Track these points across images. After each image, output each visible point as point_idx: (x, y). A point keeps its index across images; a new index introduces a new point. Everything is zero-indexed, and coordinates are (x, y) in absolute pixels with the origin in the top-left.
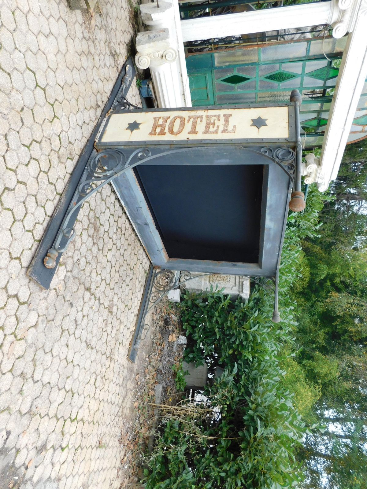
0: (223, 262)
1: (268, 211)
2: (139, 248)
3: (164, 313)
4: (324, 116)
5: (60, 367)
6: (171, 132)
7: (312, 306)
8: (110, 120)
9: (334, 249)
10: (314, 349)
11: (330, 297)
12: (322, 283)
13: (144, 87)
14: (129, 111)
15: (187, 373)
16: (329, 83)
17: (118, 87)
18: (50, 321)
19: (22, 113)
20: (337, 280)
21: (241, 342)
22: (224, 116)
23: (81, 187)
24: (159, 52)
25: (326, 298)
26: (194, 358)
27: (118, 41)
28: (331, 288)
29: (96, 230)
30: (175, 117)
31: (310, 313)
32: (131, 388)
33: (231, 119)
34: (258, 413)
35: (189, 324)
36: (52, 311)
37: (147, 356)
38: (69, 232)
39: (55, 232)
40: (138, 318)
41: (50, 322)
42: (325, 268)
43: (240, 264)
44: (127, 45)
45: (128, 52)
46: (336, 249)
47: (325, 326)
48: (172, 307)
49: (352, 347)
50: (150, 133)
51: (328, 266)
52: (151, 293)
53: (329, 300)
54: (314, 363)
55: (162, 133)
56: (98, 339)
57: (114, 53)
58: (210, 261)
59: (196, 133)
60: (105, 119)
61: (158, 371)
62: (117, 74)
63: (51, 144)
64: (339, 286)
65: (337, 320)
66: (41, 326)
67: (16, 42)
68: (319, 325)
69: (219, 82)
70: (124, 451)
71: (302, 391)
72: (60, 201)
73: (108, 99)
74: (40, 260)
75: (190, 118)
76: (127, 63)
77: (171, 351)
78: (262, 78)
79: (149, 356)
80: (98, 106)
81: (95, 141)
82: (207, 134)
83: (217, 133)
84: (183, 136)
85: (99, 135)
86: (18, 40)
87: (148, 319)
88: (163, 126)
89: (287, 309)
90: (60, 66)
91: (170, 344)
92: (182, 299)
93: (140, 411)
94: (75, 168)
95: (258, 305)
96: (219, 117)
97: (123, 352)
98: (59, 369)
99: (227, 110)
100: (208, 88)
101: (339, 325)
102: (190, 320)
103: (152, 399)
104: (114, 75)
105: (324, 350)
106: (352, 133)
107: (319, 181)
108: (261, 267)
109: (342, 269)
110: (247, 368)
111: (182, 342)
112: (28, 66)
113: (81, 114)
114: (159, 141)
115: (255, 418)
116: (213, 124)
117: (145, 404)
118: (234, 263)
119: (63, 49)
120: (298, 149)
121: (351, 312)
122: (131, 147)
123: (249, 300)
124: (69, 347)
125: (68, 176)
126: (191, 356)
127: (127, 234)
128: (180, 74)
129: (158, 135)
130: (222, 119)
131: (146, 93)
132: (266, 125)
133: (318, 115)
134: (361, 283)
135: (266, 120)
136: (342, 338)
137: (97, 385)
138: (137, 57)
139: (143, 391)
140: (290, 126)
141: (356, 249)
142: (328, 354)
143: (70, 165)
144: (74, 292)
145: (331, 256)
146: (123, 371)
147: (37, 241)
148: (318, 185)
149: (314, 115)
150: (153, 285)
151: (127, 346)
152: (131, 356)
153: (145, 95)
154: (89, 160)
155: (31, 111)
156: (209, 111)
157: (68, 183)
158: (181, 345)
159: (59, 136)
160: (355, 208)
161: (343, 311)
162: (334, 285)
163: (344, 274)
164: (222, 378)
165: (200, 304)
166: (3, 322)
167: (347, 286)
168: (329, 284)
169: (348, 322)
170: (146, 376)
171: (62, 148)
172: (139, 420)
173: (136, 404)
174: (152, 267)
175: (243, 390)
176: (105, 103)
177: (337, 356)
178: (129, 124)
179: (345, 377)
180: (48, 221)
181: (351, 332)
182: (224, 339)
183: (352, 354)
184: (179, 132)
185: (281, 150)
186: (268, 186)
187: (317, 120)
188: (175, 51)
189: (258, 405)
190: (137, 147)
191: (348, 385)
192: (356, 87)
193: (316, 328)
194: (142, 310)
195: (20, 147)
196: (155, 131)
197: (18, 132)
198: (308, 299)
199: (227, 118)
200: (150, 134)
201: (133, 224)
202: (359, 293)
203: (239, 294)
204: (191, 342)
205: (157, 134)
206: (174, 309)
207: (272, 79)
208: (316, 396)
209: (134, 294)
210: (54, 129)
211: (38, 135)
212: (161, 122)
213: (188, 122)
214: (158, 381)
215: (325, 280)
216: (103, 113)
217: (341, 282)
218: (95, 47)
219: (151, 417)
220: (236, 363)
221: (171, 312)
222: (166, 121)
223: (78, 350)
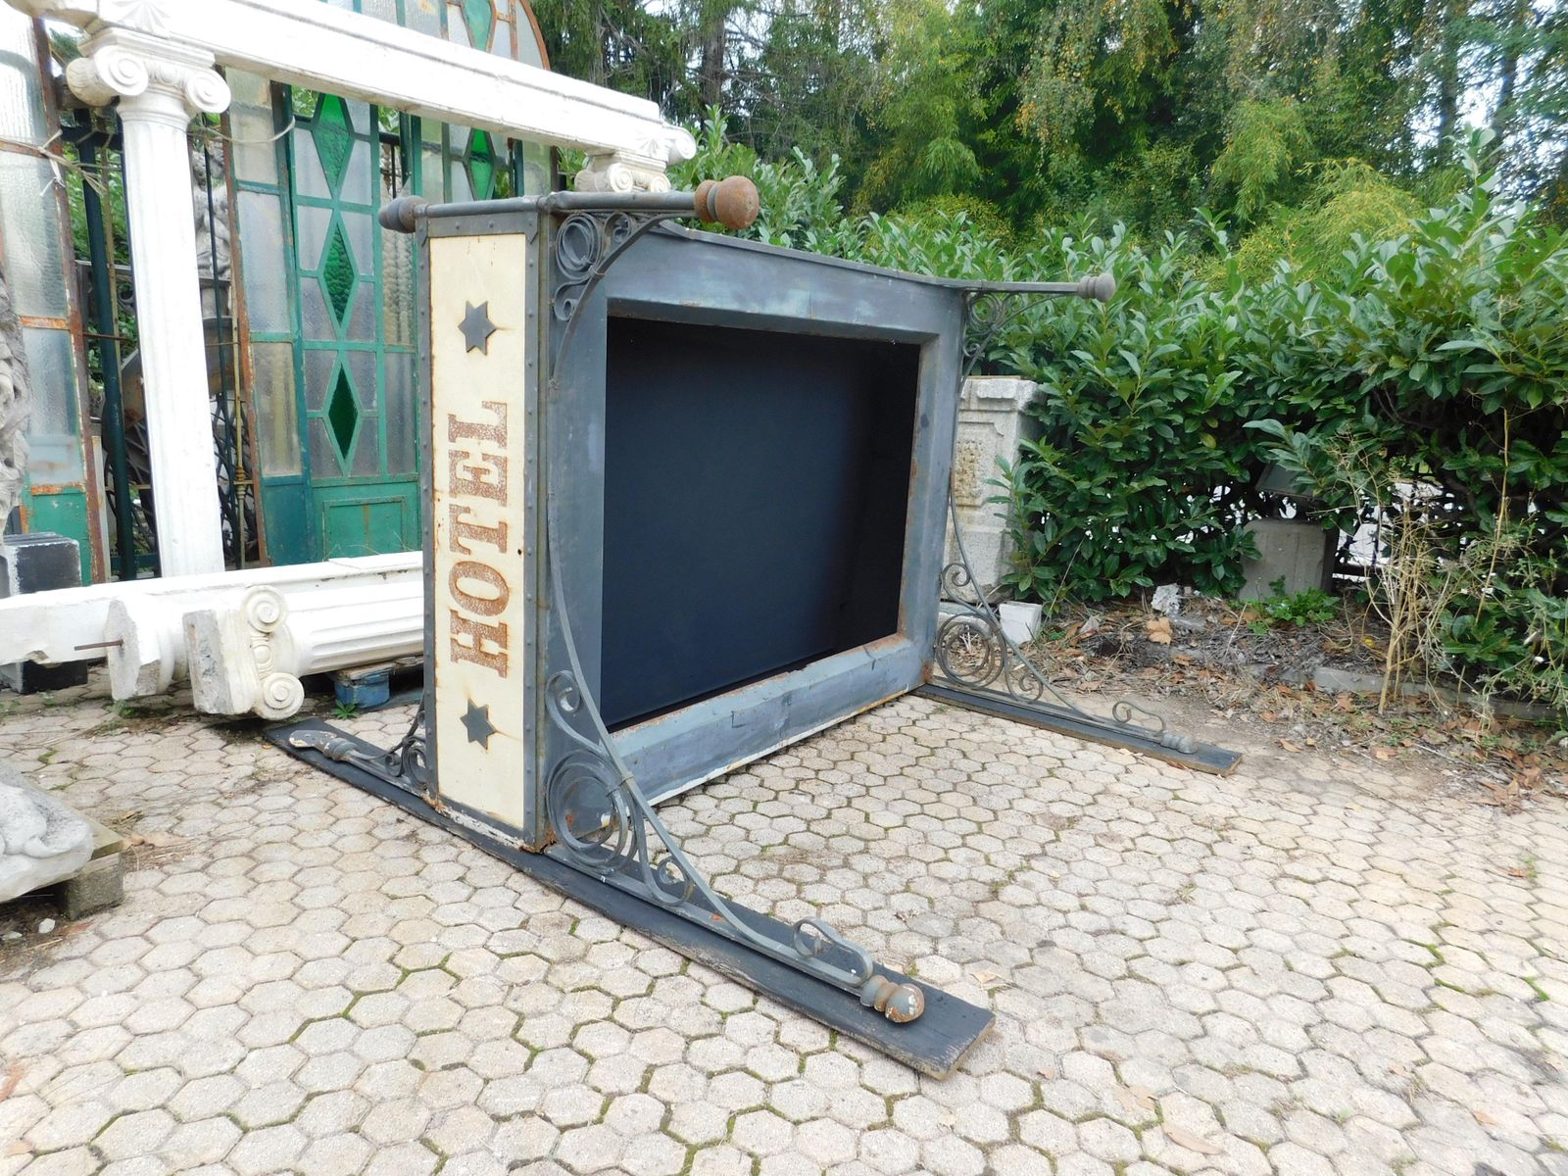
0: (915, 457)
1: (754, 308)
2: (863, 729)
3: (1076, 656)
4: (460, 140)
5: (1255, 992)
6: (498, 605)
7: (1062, 189)
8: (456, 799)
9: (879, 118)
10: (1205, 181)
11: (1033, 130)
12: (987, 157)
13: (358, 694)
14: (432, 736)
15: (1278, 587)
16: (361, 123)
17: (356, 772)
18: (1098, 1015)
19: (429, 1067)
20: (979, 107)
21: (1178, 406)
22: (452, 439)
23: (665, 898)
24: (255, 644)
25: (1037, 143)
26: (1227, 563)
27: (218, 767)
28: (1005, 128)
29: (802, 856)
30: (452, 592)
31: (1084, 196)
32: (1328, 767)
33: (464, 418)
34: (1421, 350)
35: (1114, 576)
36: (1065, 1007)
37: (1221, 713)
38: (807, 940)
39: (806, 984)
40: (1091, 739)
41: (1103, 1013)
42: (939, 147)
43: (921, 403)
44: (229, 743)
45: (251, 739)
46: (877, 111)
47: (1128, 147)
48: (1058, 630)
49: (1199, 57)
50: (501, 675)
51: (933, 139)
52: (1011, 695)
53: (1042, 135)
54: (1246, 182)
55: (501, 634)
56: (1158, 864)
57: (252, 783)
58: (910, 499)
59: (504, 525)
60: (454, 814)
61: (1272, 678)
62: (316, 774)
63: (526, 983)
64: (997, 102)
65: (1110, 108)
66: (1115, 1043)
67: (213, 1069)
68: (1124, 165)
69: (347, 465)
70: (1546, 798)
72: (705, 965)
73: (390, 803)
74: (897, 1034)
75: (456, 546)
76: (284, 745)
77: (1202, 637)
78: (341, 331)
79: (1218, 707)
80: (412, 836)
81: (522, 848)
82: (508, 491)
83: (506, 460)
84: (513, 567)
85: (502, 837)
86: (210, 1065)
87: (1096, 708)
88: (480, 633)
89: (1070, 258)
90: (289, 944)
91: (1181, 637)
92: (1031, 597)
93: (1407, 742)
94: (604, 915)
95: (1057, 350)
96: (455, 455)
97: (1201, 788)
98: (1261, 992)
99: (435, 430)
100: (364, 499)
101: (1125, 100)
102: (1102, 574)
103: (1364, 702)
104: (319, 785)
105: (1207, 149)
106: (514, 53)
107: (663, 156)
108: (931, 338)
109: (942, 92)
110: (1265, 389)
111: (1174, 599)
112: (287, 1038)
113: (434, 888)
114: (527, 645)
115: (1435, 358)
116: (478, 472)
117: (1381, 725)
118: (918, 424)
119: (236, 933)
121: (1084, 62)
122: (541, 733)
123: (1040, 380)
124: (1184, 957)
125: (628, 936)
126: (1220, 572)
127: (818, 763)
128: (320, 583)
129: (506, 647)
130: (463, 444)
131: (376, 689)
132: (484, 308)
133: (458, 158)
134: (989, 31)
135: (468, 305)
136: (1169, 90)
137: (1316, 876)
138: (267, 714)
139: (1336, 728)
140: (490, 231)
141: (879, 50)
142: (1222, 135)
143: (595, 927)
144: (1003, 933)
145: (898, 129)
146: (1270, 791)
147: (833, 1041)
148: (675, 160)
149: (458, 170)
150: (982, 689)
151: (1185, 774)
152: (1220, 763)
153: (384, 692)
154: (580, 867)
155: (423, 1038)
156: (437, 486)
157: (650, 938)
158: (1183, 603)
159: (502, 957)
160: (751, 53)
161: (1079, 90)
162: (993, 121)
163: (959, 85)
164: (1298, 469)
165: (1049, 539)
166: (1098, 1164)
167: (998, 77)
168: (989, 136)
169: (1118, 72)
170: (1287, 719)
171: (540, 951)
172: (1438, 746)
173: (1382, 755)
174: (923, 689)
175: (1340, 403)
176: (402, 815)
177: (1227, 108)
178: (471, 739)
179: (1299, 81)
180: (772, 1005)
181: (1150, 60)
182: (1165, 463)
183: (1222, 58)
184: (499, 579)
185: (563, 259)
186: (676, 302)
187: (474, 163)
188: (251, 595)
189: (1392, 349)
190: (542, 713)
191: (1326, 69)
192: (376, 42)
193: (1136, 174)
194: (1064, 726)
195: (534, 1078)
196: (494, 657)
197: (487, 1081)
198: (1039, 201)
199: (460, 429)
200: (503, 672)
201: (785, 743)
202: (1023, 38)
203: (1021, 413)
204: (1174, 570)
205: (503, 650)
206: (1063, 624)
207: (345, 301)
208: (1360, 174)
209: (1014, 748)
210: (480, 971)
211: (497, 1021)
212: (466, 639)
213: (469, 551)
214: (1304, 679)
215: (977, 147)
216: (434, 820)
217: (984, 94)
218: (235, 838)
219: (1427, 707)
220: (1247, 425)
221: (1073, 632)
222: (464, 621)
223: (1196, 932)
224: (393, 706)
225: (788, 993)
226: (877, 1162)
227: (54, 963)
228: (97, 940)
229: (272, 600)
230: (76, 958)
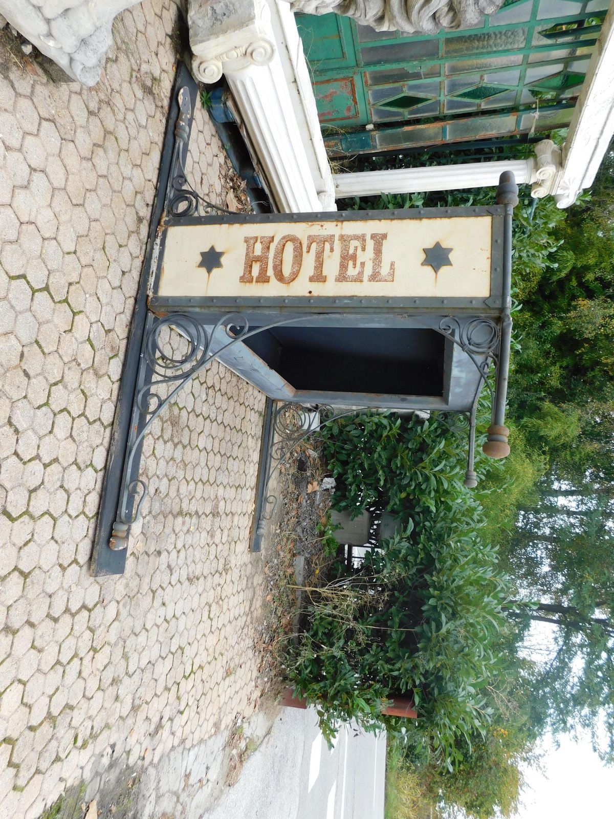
0: (385, 396)
3: (297, 453)
5: (159, 636)
6: (280, 277)
7: (544, 326)
8: (167, 241)
9: (588, 220)
10: (541, 399)
11: (575, 308)
12: (562, 283)
13: (218, 108)
14: (199, 221)
15: (338, 527)
17: (170, 152)
18: (134, 597)
19: (22, 363)
20: (590, 276)
21: (419, 485)
22: (373, 237)
23: (140, 397)
24: (238, 51)
25: (569, 311)
26: (347, 506)
27: (153, 47)
28: (577, 292)
29: (175, 423)
30: (284, 238)
31: (539, 338)
32: (260, 582)
33: (385, 246)
35: (338, 460)
36: (134, 583)
37: (278, 527)
39: (116, 491)
40: (257, 489)
42: (569, 257)
43: (413, 398)
44: (171, 37)
45: (176, 51)
46: (592, 220)
47: (563, 356)
48: (308, 439)
49: (605, 388)
50: (241, 278)
51: (575, 254)
52: (273, 444)
53: (572, 314)
54: (539, 422)
55: (263, 278)
56: (205, 560)
57: (149, 83)
58: (364, 394)
59: (325, 280)
60: (158, 241)
61: (296, 541)
62: (164, 121)
63: (79, 365)
64: (592, 286)
65: (583, 346)
66: (124, 613)
68: (553, 356)
70: (260, 657)
71: (519, 467)
72: (112, 437)
73: (156, 188)
74: (104, 546)
75: (312, 240)
76: (178, 84)
77: (312, 505)
79: (280, 525)
80: (141, 221)
81: (148, 296)
82: (344, 283)
83: (361, 281)
84: (301, 288)
85: (152, 280)
88: (262, 260)
90: (63, 218)
93: (275, 604)
94: (124, 365)
96: (363, 241)
97: (242, 547)
98: (159, 638)
100: (343, 35)
101: (587, 353)
103: (290, 578)
104: (156, 131)
105: (558, 397)
107: (559, 193)
108: (446, 402)
109: (600, 256)
110: (428, 521)
111: (329, 486)
112: (12, 275)
113: (115, 264)
114: (259, 299)
116: (354, 257)
117: (282, 590)
118: (402, 396)
120: (505, 324)
121: (609, 331)
122: (212, 309)
123: (430, 421)
124: (167, 603)
125: (116, 386)
126: (343, 504)
128: (284, 46)
129: (257, 282)
130: (370, 244)
131: (223, 116)
132: (449, 263)
133: (565, 68)
135: (450, 250)
136: (590, 374)
137: (212, 616)
138: (195, 65)
139: (277, 577)
140: (493, 269)
142: (564, 403)
143: (115, 368)
144: (160, 534)
145: (581, 232)
146: (245, 571)
147: (93, 517)
149: (558, 68)
150: (274, 429)
151: (247, 535)
152: (254, 546)
153: (222, 119)
154: (145, 338)
155: (35, 345)
156: (345, 223)
157: (118, 400)
158: (327, 490)
159: (89, 340)
161: (595, 330)
162: (581, 284)
163: (603, 265)
164: (390, 546)
165: (352, 432)
167: (606, 285)
168: (574, 283)
170: (279, 555)
171: (97, 354)
172: (276, 614)
173: (269, 598)
174: (270, 402)
175: (422, 555)
176: (151, 203)
177: (578, 404)
178: (202, 254)
179: (590, 433)
180: (101, 479)
181: (606, 365)
182: (392, 481)
183: (603, 399)
184: (294, 276)
185: (475, 323)
187: (562, 77)
188: (269, 43)
189: (441, 588)
190: (223, 310)
191: (592, 447)
193: (548, 362)
194: (262, 475)
195: (35, 415)
196: (250, 272)
197: (25, 397)
198: (537, 313)
200: (243, 279)
203: (413, 413)
205: (254, 279)
206: (311, 441)
208: (541, 470)
209: (247, 463)
210: (78, 336)
211: (55, 371)
212: (258, 250)
213: (308, 252)
214: (298, 551)
215: (568, 278)
216: (153, 227)
217: (596, 279)
218: (113, 111)
219: (292, 604)
220: (410, 519)
221: (308, 446)
222: (268, 248)
223: (178, 596)
224: (215, 125)
225: (109, 487)
226: (48, 580)
227: (6, 78)
228: (28, 91)
229: (268, 56)
230: (14, 88)
